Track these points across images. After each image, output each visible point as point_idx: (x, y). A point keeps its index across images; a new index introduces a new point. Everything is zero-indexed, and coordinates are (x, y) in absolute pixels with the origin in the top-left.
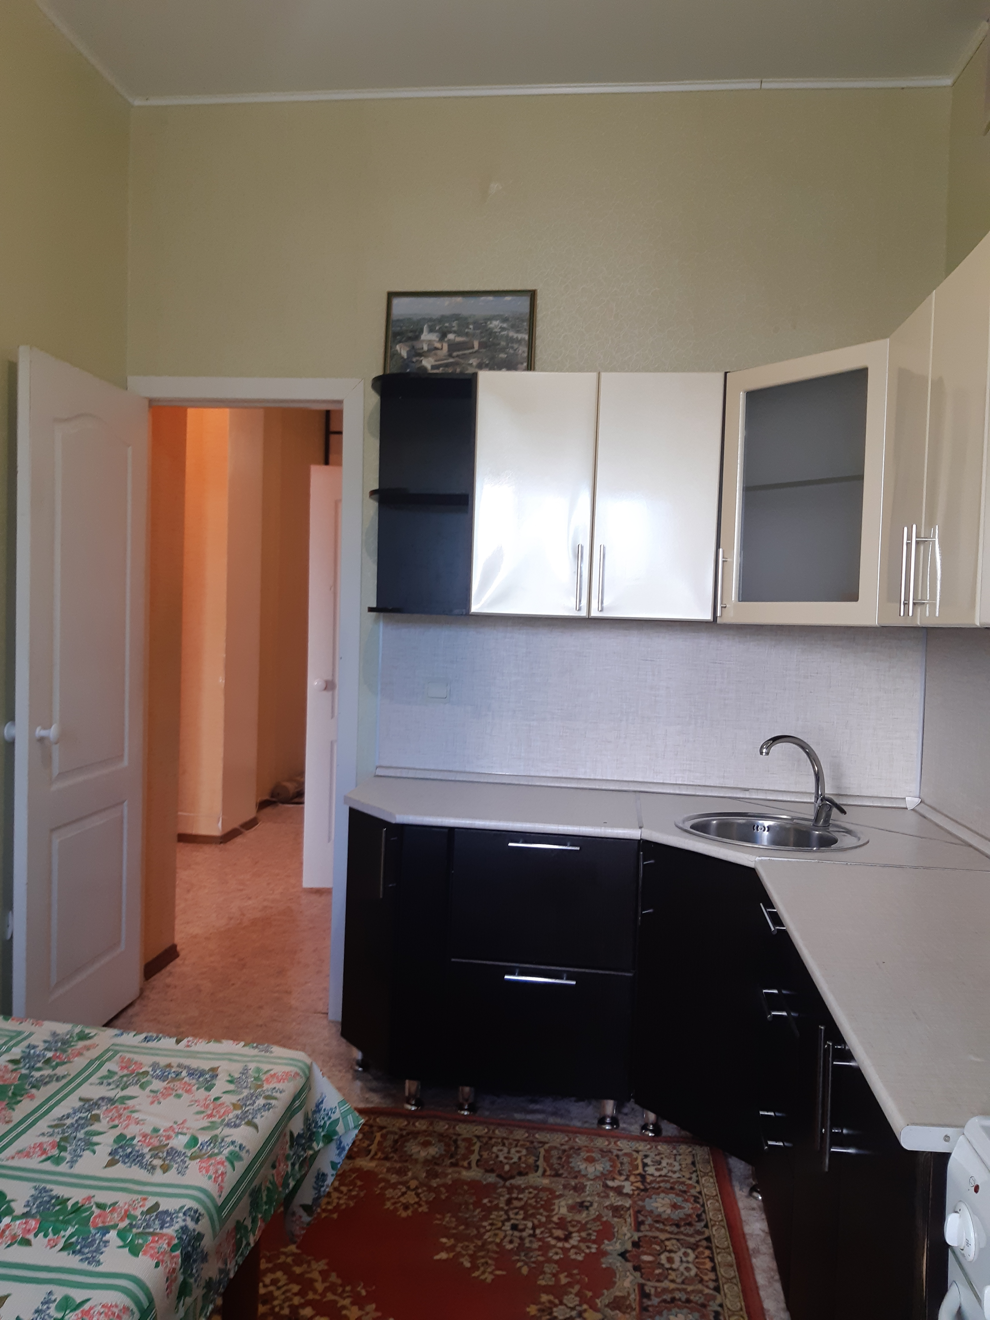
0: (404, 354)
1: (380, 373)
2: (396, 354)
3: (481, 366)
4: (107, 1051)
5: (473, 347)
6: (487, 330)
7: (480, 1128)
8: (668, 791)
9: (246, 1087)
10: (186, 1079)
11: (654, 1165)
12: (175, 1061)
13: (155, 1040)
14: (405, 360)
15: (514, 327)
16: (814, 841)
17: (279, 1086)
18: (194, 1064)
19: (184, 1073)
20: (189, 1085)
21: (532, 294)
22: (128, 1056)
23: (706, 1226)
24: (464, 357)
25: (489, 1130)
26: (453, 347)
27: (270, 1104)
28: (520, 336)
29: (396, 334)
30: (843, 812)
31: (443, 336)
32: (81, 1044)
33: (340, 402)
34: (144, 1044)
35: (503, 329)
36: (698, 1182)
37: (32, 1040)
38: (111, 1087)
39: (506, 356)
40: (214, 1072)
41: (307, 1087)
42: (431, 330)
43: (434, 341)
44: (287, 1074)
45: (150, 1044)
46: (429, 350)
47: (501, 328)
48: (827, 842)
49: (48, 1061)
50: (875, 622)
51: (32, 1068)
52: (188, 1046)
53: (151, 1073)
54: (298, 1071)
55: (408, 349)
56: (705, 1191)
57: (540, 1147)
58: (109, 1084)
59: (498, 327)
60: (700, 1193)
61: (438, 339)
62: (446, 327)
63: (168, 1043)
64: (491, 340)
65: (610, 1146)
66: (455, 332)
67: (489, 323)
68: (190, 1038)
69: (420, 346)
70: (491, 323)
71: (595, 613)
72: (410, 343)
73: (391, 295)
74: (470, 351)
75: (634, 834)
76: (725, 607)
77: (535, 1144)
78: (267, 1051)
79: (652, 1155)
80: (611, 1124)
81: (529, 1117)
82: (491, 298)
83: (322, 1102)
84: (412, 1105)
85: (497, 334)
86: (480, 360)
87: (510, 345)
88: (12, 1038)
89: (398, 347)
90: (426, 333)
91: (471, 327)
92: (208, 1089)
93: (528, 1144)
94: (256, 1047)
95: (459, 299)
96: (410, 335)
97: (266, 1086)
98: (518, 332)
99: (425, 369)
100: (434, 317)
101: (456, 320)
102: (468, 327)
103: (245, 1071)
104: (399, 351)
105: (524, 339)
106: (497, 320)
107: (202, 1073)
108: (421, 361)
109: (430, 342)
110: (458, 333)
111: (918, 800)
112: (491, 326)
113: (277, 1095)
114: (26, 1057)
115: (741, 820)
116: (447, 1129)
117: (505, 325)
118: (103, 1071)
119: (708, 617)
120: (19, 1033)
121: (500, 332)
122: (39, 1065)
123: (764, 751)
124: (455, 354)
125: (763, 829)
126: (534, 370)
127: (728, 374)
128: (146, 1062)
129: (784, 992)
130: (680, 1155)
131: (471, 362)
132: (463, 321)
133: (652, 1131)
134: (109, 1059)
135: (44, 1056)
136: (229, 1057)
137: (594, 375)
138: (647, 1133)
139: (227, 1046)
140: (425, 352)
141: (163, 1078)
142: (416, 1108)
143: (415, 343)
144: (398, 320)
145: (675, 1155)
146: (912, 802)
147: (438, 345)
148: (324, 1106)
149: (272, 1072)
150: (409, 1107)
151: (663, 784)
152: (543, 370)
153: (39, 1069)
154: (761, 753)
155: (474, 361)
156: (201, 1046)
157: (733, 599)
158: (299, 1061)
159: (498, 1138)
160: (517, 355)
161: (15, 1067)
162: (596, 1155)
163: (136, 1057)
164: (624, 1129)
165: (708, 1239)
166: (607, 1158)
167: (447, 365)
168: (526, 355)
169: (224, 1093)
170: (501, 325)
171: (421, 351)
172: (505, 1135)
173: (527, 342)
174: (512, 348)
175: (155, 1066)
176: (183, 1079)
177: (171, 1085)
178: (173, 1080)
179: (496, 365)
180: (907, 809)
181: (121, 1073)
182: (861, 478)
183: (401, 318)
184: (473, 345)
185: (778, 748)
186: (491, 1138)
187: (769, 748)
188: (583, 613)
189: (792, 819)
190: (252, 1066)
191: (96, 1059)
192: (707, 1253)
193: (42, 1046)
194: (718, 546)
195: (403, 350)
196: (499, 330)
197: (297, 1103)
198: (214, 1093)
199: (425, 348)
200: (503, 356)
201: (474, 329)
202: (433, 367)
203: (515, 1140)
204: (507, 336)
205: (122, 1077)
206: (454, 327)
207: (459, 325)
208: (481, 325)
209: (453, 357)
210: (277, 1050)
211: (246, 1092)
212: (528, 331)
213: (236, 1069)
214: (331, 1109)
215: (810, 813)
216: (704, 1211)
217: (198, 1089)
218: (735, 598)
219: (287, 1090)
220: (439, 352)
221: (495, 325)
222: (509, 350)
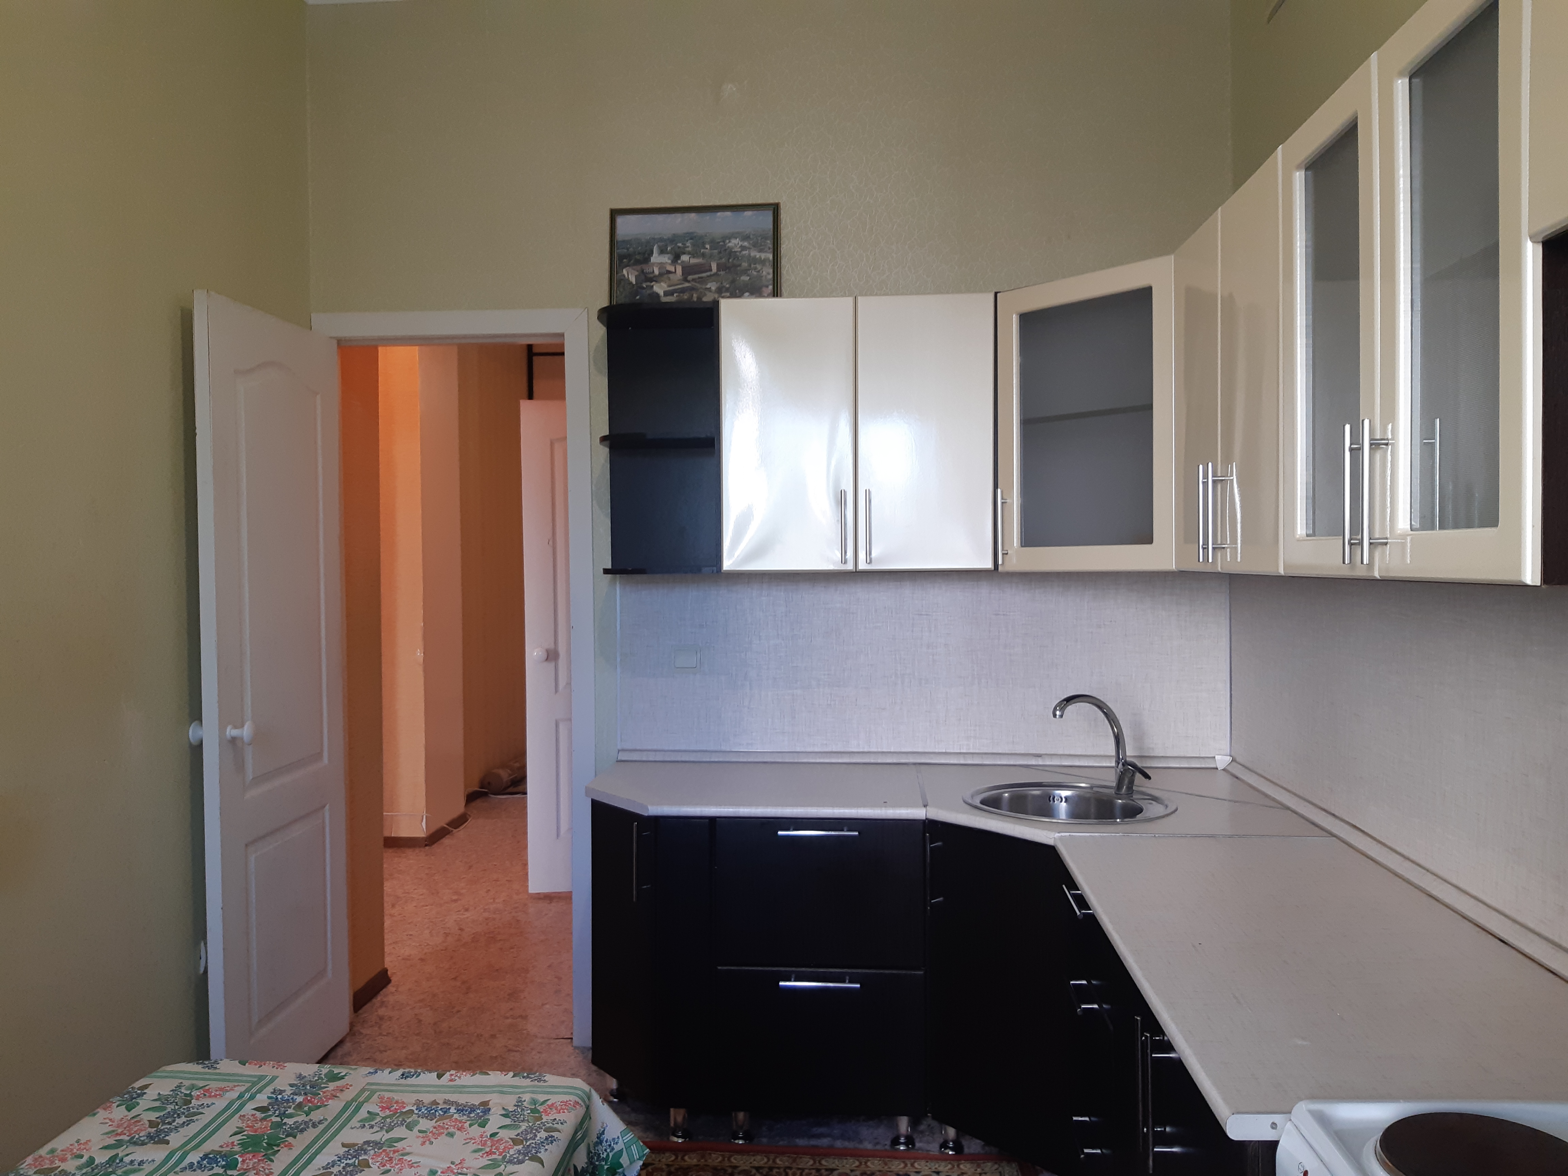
0: (632, 279)
1: (605, 304)
2: (624, 280)
3: (720, 291)
4: (363, 1090)
5: (711, 270)
6: (726, 250)
7: (759, 1157)
8: (952, 762)
9: (523, 1121)
10: (456, 1116)
12: (440, 1098)
13: (413, 1075)
14: (633, 285)
15: (755, 245)
16: (1118, 811)
17: (558, 1117)
18: (462, 1099)
19: (453, 1110)
20: (460, 1122)
21: (775, 209)
22: (387, 1095)
24: (702, 281)
25: (769, 1160)
26: (688, 270)
27: (553, 1137)
28: (763, 256)
29: (622, 257)
30: (1147, 777)
31: (676, 258)
32: (332, 1086)
33: (562, 335)
34: (403, 1081)
35: (743, 248)
37: (278, 1084)
38: (376, 1129)
39: (749, 278)
40: (485, 1107)
41: (587, 1115)
42: (662, 252)
43: (666, 263)
44: (565, 1103)
45: (410, 1081)
46: (661, 275)
47: (741, 246)
48: (1132, 812)
49: (300, 1106)
50: (1174, 567)
51: (283, 1115)
52: (451, 1080)
53: (416, 1112)
54: (578, 1099)
55: (637, 273)
58: (372, 1127)
59: (738, 246)
61: (670, 261)
62: (679, 247)
63: (429, 1078)
64: (730, 260)
65: (907, 1168)
66: (689, 253)
67: (727, 241)
68: (453, 1072)
69: (650, 270)
70: (730, 242)
71: (862, 566)
72: (639, 267)
73: (614, 214)
74: (708, 274)
75: (919, 813)
76: (1007, 554)
77: (823, 1171)
78: (539, 1080)
80: (905, 1144)
81: (813, 1142)
82: (728, 214)
83: (603, 1133)
84: (678, 1137)
85: (738, 253)
86: (719, 283)
87: (752, 266)
88: (254, 1084)
89: (624, 272)
90: (657, 255)
91: (708, 246)
92: (483, 1125)
94: (528, 1077)
95: (693, 216)
96: (638, 257)
97: (545, 1118)
98: (761, 251)
99: (658, 295)
100: (665, 237)
101: (691, 239)
102: (704, 247)
103: (519, 1103)
104: (626, 276)
105: (769, 259)
106: (736, 238)
107: (473, 1109)
108: (653, 286)
109: (661, 265)
110: (693, 255)
111: (1229, 759)
112: (730, 244)
113: (559, 1126)
114: (275, 1102)
115: (1036, 792)
116: (720, 1162)
117: (746, 244)
118: (363, 1113)
119: (989, 565)
120: (261, 1078)
121: (740, 252)
122: (290, 1111)
123: (1058, 713)
124: (690, 278)
125: (1060, 800)
126: (781, 296)
127: (998, 295)
128: (409, 1100)
129: (1094, 982)
130: (985, 1173)
131: (708, 286)
132: (698, 241)
133: (952, 1149)
134: (367, 1100)
135: (294, 1101)
136: (501, 1090)
137: (850, 300)
138: (947, 1151)
139: (495, 1078)
140: (655, 276)
141: (430, 1116)
142: (683, 1140)
143: (644, 266)
144: (624, 241)
146: (1222, 761)
147: (672, 269)
148: (605, 1137)
149: (549, 1103)
150: (675, 1139)
151: (946, 753)
152: (792, 295)
153: (290, 1116)
154: (1055, 715)
155: (713, 286)
156: (466, 1079)
157: (1015, 545)
158: (575, 1088)
159: (779, 1168)
160: (761, 277)
161: (263, 1115)
163: (397, 1097)
164: (920, 1149)
167: (683, 291)
168: (771, 276)
169: (500, 1128)
170: (741, 243)
171: (651, 276)
173: (772, 263)
174: (755, 269)
175: (419, 1104)
176: (452, 1116)
177: (440, 1123)
178: (442, 1118)
179: (736, 292)
180: (1217, 769)
181: (382, 1114)
182: (1150, 407)
183: (626, 239)
184: (711, 266)
185: (1071, 708)
186: (772, 1169)
187: (1062, 710)
188: (850, 567)
189: (1091, 788)
190: (527, 1097)
191: (353, 1100)
193: (289, 1090)
194: (996, 486)
195: (631, 275)
196: (740, 250)
197: (579, 1135)
198: (491, 1128)
199: (657, 272)
200: (745, 278)
201: (711, 249)
202: (666, 294)
204: (749, 254)
205: (384, 1118)
206: (688, 247)
207: (693, 245)
208: (719, 245)
209: (689, 282)
210: (551, 1079)
211: (524, 1126)
212: (771, 250)
213: (510, 1102)
214: (614, 1139)
215: (1111, 779)
217: (470, 1125)
218: (1017, 543)
219: (569, 1120)
220: (671, 276)
221: (734, 243)
222: (752, 272)
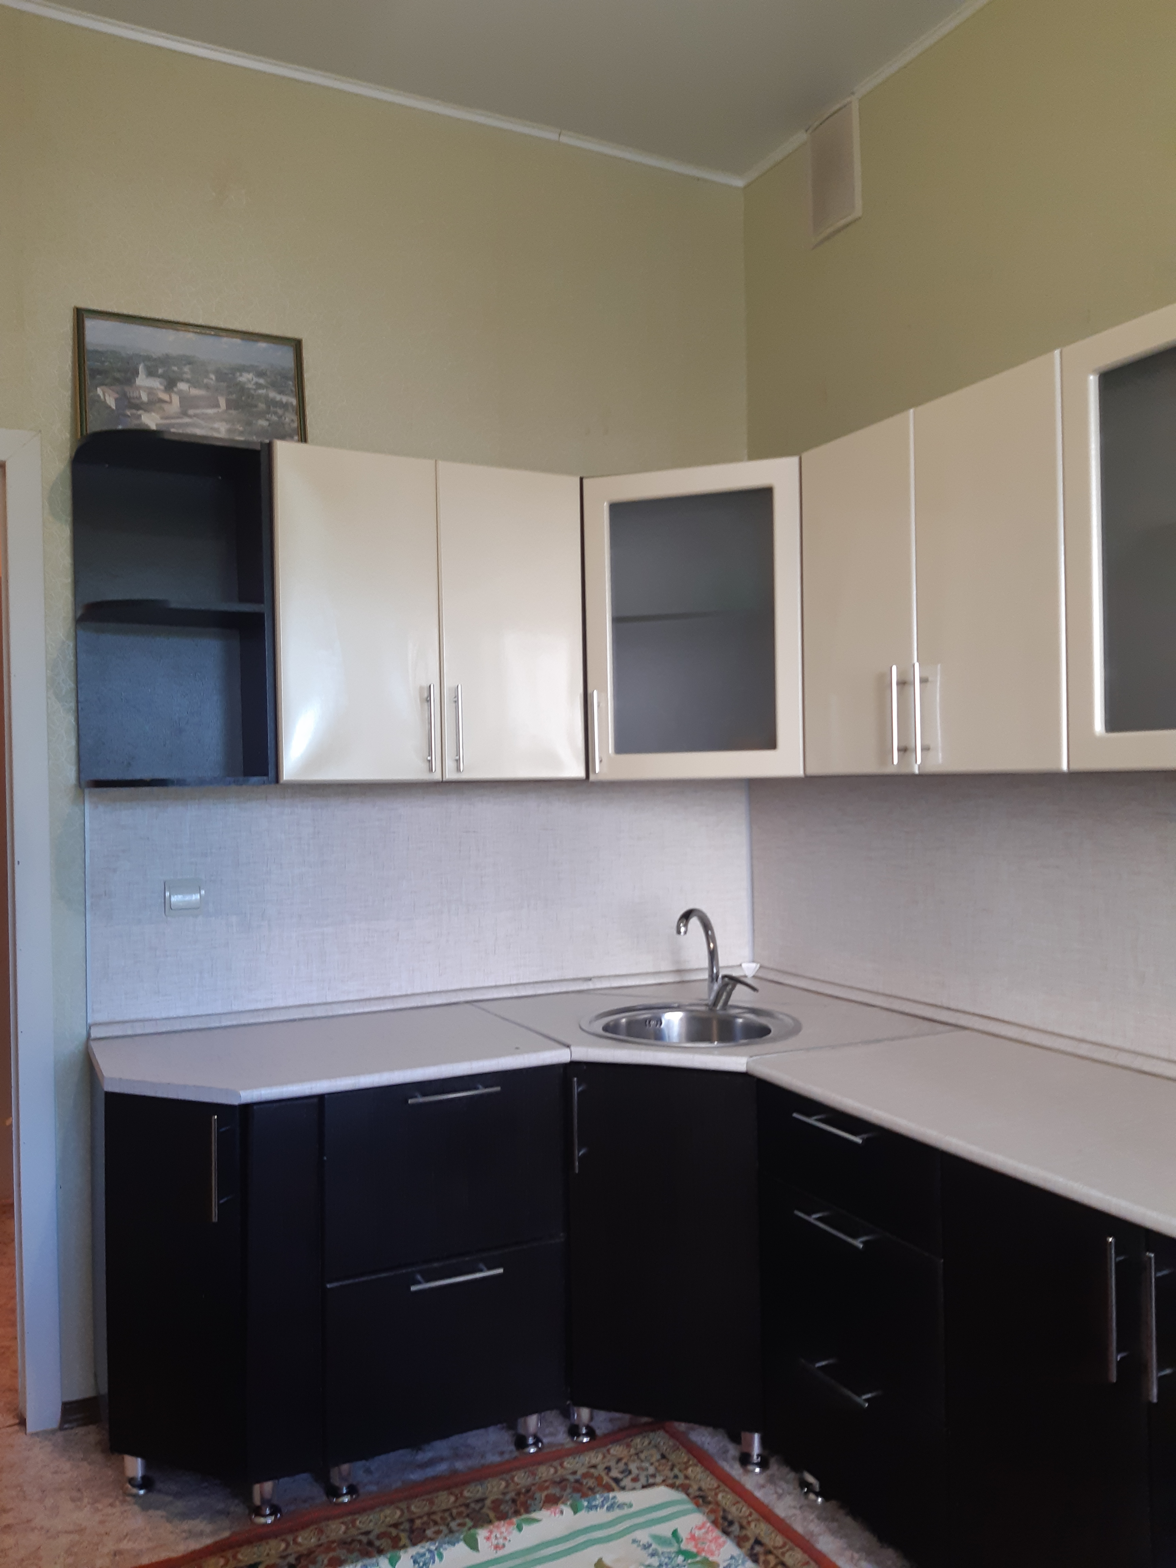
0: (111, 402)
2: (97, 401)
5: (219, 407)
6: (236, 385)
7: (388, 1512)
11: (626, 1477)
14: (113, 410)
15: (273, 385)
21: (297, 345)
23: (742, 1527)
24: (208, 418)
25: (402, 1510)
26: (187, 402)
28: (285, 399)
29: (94, 372)
31: (170, 384)
35: (259, 386)
36: (686, 1477)
39: (267, 423)
42: (151, 373)
43: (158, 389)
46: (151, 402)
47: (257, 384)
50: (800, 772)
55: (117, 396)
56: (704, 1486)
57: (481, 1508)
59: (253, 383)
60: (700, 1489)
61: (162, 387)
62: (174, 371)
64: (242, 398)
65: (559, 1473)
66: (188, 381)
67: (238, 374)
69: (136, 394)
70: (241, 375)
71: (450, 775)
72: (119, 388)
73: (80, 315)
74: (214, 410)
75: (560, 1056)
77: (473, 1505)
79: (612, 1464)
80: (535, 1444)
81: (430, 1472)
84: (265, 1516)
85: (252, 392)
86: (230, 424)
87: (271, 408)
89: (99, 391)
90: (143, 377)
91: (212, 376)
93: (462, 1509)
95: (193, 335)
96: (117, 375)
98: (281, 392)
99: (147, 428)
100: (154, 356)
101: (189, 364)
102: (207, 377)
104: (102, 397)
105: (291, 404)
106: (249, 372)
108: (140, 416)
109: (151, 391)
110: (194, 383)
112: (242, 379)
116: (345, 1533)
117: (261, 381)
119: (582, 774)
123: (683, 929)
124: (191, 412)
127: (585, 479)
130: (642, 1452)
131: (217, 426)
132: (198, 367)
133: (586, 1435)
140: (143, 403)
143: (127, 389)
144: (99, 352)
145: (637, 1454)
147: (166, 397)
155: (222, 426)
157: (610, 752)
159: (420, 1517)
160: (283, 424)
162: (555, 1491)
165: (758, 1542)
166: (569, 1490)
167: (181, 426)
168: (295, 425)
170: (255, 380)
171: (137, 401)
172: (426, 1509)
173: (297, 409)
174: (273, 413)
183: (100, 349)
184: (218, 401)
186: (412, 1521)
187: (686, 926)
188: (437, 776)
192: (771, 1558)
195: (108, 397)
196: (254, 387)
199: (144, 398)
200: (263, 423)
201: (218, 380)
202: (161, 427)
203: (445, 1511)
204: (267, 396)
206: (186, 373)
207: (193, 372)
208: (227, 376)
209: (187, 417)
212: (295, 393)
216: (724, 1511)
218: (612, 750)
220: (165, 406)
221: (247, 378)
222: (271, 416)
